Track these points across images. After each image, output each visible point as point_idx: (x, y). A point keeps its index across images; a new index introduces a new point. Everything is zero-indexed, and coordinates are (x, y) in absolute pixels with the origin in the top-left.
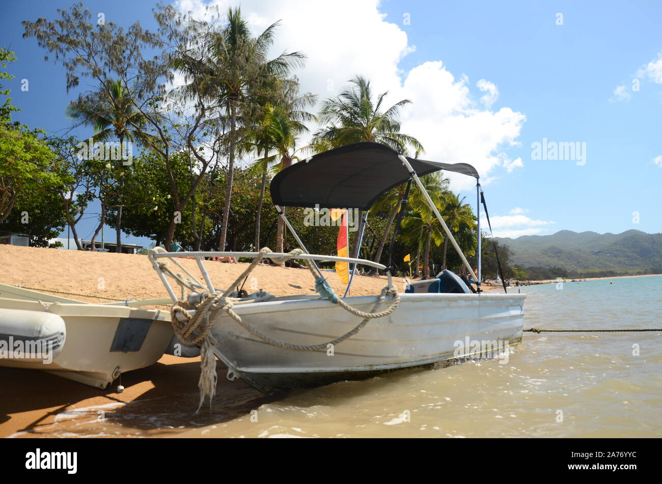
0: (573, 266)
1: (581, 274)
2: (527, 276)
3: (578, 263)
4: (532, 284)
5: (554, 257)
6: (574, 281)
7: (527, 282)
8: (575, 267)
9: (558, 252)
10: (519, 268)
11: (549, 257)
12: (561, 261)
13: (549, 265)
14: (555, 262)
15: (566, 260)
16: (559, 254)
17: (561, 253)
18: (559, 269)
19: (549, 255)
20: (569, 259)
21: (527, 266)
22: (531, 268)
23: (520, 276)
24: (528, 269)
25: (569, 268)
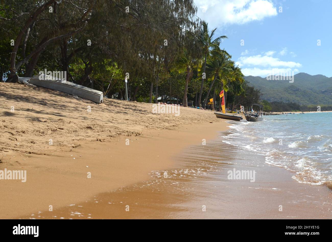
0: (305, 101)
1: (310, 108)
2: (271, 109)
3: (310, 99)
4: (273, 115)
5: (292, 94)
6: (303, 114)
7: (271, 113)
8: (307, 102)
9: (296, 90)
10: (265, 102)
11: (289, 93)
12: (297, 97)
13: (288, 100)
14: (293, 98)
15: (302, 97)
16: (297, 92)
17: (298, 91)
18: (294, 104)
19: (289, 92)
20: (303, 96)
21: (272, 100)
22: (274, 103)
23: (266, 108)
24: (272, 103)
25: (302, 102)
